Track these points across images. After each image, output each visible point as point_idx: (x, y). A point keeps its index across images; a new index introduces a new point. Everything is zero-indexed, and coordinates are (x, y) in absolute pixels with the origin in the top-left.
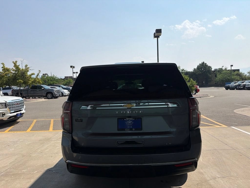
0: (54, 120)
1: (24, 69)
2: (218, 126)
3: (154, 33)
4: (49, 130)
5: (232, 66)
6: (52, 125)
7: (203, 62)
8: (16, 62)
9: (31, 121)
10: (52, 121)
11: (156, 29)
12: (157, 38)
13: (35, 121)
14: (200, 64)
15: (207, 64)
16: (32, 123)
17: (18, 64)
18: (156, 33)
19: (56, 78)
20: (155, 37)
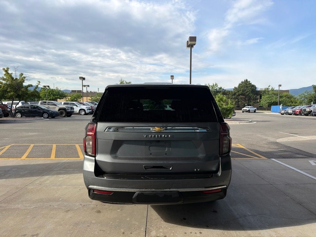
0: (56, 145)
1: (18, 78)
2: (257, 158)
3: (187, 41)
4: (50, 157)
5: (280, 86)
6: (54, 152)
7: (246, 79)
8: (8, 69)
9: (27, 145)
10: (54, 146)
11: (190, 37)
12: (190, 48)
13: (32, 145)
14: (242, 82)
15: (251, 82)
16: (28, 149)
17: (10, 72)
18: (190, 41)
19: (61, 92)
20: (188, 46)
